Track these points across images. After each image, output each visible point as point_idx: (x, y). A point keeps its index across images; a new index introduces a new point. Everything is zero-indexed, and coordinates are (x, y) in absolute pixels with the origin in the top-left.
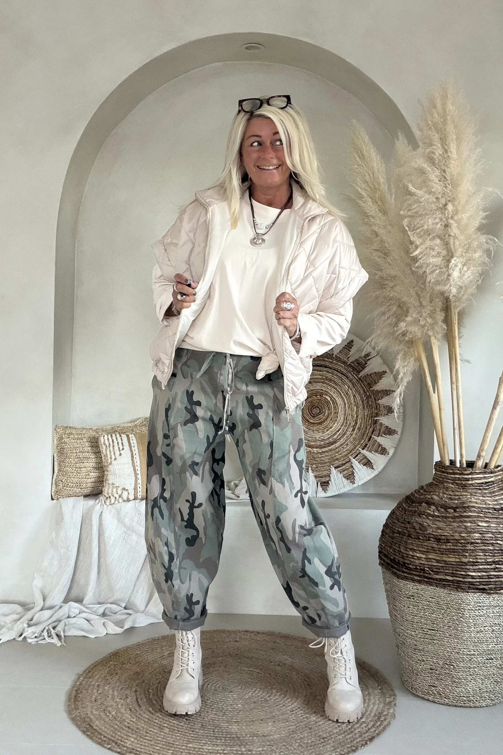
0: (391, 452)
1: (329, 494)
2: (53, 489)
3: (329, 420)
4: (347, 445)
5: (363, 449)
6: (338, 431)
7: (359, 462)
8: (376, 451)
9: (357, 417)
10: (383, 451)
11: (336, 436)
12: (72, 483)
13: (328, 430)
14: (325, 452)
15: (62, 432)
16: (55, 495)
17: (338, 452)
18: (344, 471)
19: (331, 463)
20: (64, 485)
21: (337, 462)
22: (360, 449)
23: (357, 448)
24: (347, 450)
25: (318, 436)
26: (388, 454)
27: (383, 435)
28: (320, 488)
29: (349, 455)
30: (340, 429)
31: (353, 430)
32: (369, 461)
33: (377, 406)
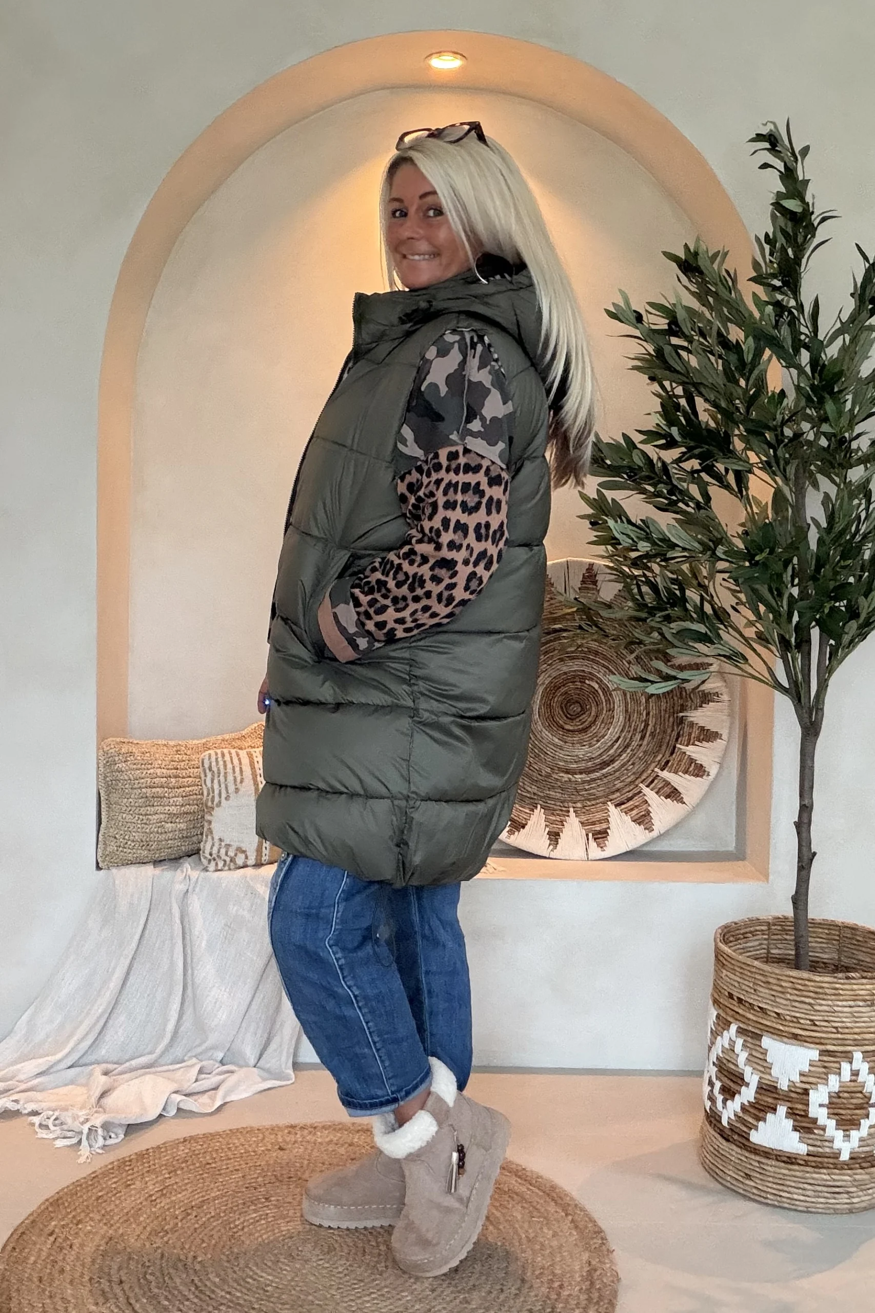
0: (713, 770)
1: (610, 851)
2: (99, 850)
3: (598, 723)
4: (633, 764)
5: (662, 770)
6: (617, 741)
7: (657, 793)
8: (686, 772)
9: (648, 714)
10: (699, 771)
11: (612, 752)
12: (133, 841)
13: (598, 741)
14: (594, 780)
15: (112, 751)
16: (103, 862)
17: (618, 778)
18: (632, 810)
19: (607, 797)
20: (118, 844)
21: (618, 794)
22: (656, 770)
23: (651, 768)
24: (634, 773)
25: (582, 752)
26: (708, 775)
27: (697, 743)
28: (593, 844)
29: (637, 783)
30: (619, 737)
31: (642, 738)
32: (675, 789)
33: (681, 693)
